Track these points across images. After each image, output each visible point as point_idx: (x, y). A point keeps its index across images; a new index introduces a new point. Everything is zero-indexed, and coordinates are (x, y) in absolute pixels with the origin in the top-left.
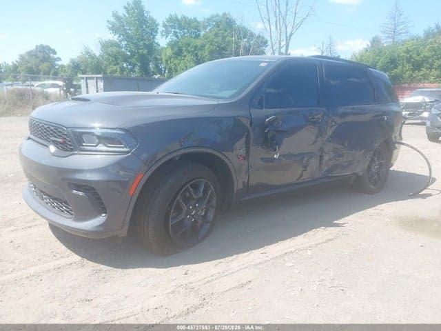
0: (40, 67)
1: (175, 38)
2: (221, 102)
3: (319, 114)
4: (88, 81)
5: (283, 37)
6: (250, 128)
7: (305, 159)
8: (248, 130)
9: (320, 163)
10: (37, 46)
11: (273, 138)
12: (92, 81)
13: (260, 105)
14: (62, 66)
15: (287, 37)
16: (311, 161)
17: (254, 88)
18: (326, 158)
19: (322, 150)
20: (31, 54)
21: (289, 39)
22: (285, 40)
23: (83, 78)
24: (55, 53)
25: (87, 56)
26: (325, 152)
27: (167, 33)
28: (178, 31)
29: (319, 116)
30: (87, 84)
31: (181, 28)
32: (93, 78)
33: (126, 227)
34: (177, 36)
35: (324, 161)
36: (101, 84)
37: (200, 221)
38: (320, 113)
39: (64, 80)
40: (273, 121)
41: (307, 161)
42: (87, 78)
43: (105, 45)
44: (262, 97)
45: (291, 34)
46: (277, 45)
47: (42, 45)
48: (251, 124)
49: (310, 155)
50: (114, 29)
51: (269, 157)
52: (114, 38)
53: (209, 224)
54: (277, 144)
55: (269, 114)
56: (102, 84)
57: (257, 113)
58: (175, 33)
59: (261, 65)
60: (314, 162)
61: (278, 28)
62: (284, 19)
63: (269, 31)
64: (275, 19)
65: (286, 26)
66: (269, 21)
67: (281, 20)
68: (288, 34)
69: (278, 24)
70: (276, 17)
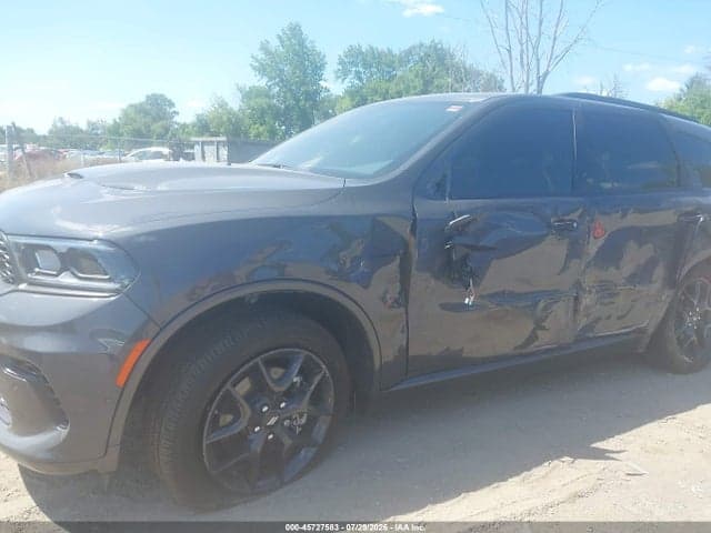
0: (152, 128)
1: (356, 82)
2: (351, 183)
3: (573, 211)
4: (206, 147)
5: (533, 78)
6: (413, 241)
7: (541, 305)
8: (406, 245)
9: (576, 311)
10: (148, 97)
11: (464, 259)
12: (211, 147)
13: (439, 191)
14: (184, 126)
15: (539, 77)
16: (555, 307)
17: (425, 155)
18: (586, 300)
19: (578, 285)
20: (139, 109)
21: (544, 80)
22: (536, 83)
23: (198, 143)
24: (172, 104)
25: (220, 111)
26: (584, 290)
27: (343, 73)
28: (361, 70)
29: (574, 216)
30: (203, 153)
31: (367, 65)
32: (212, 143)
33: (114, 453)
34: (360, 79)
35: (582, 308)
36: (224, 152)
37: (288, 442)
38: (577, 209)
39: (171, 147)
40: (466, 224)
41: (545, 308)
42: (203, 143)
43: (249, 95)
44: (445, 176)
45: (546, 74)
46: (522, 90)
47: (154, 95)
48: (413, 231)
49: (553, 296)
50: (262, 69)
51: (455, 301)
52: (263, 82)
53: (314, 450)
54: (472, 274)
55: (457, 210)
56: (226, 153)
57: (428, 208)
58: (358, 73)
59: (449, 110)
60: (561, 311)
61: (525, 62)
62: (536, 48)
63: (509, 68)
64: (519, 47)
65: (538, 60)
66: (509, 51)
67: (530, 48)
68: (542, 72)
69: (525, 57)
70: (522, 45)
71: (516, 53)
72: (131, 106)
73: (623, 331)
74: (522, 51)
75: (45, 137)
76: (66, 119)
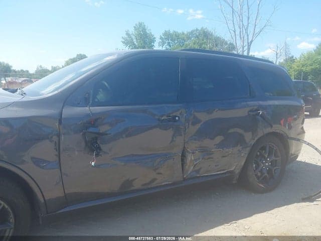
1: (168, 47)
5: (246, 43)
10: (78, 55)
15: (248, 43)
21: (250, 45)
22: (247, 45)
28: (171, 42)
34: (170, 46)
38: (178, 110)
46: (241, 49)
50: (126, 42)
61: (242, 37)
62: (246, 30)
63: (234, 39)
64: (239, 30)
65: (248, 35)
66: (235, 32)
67: (244, 30)
68: (249, 41)
69: (242, 34)
70: (240, 29)
71: (238, 32)
72: (70, 59)
73: (219, 173)
74: (240, 32)
75: (33, 74)
76: (43, 66)
